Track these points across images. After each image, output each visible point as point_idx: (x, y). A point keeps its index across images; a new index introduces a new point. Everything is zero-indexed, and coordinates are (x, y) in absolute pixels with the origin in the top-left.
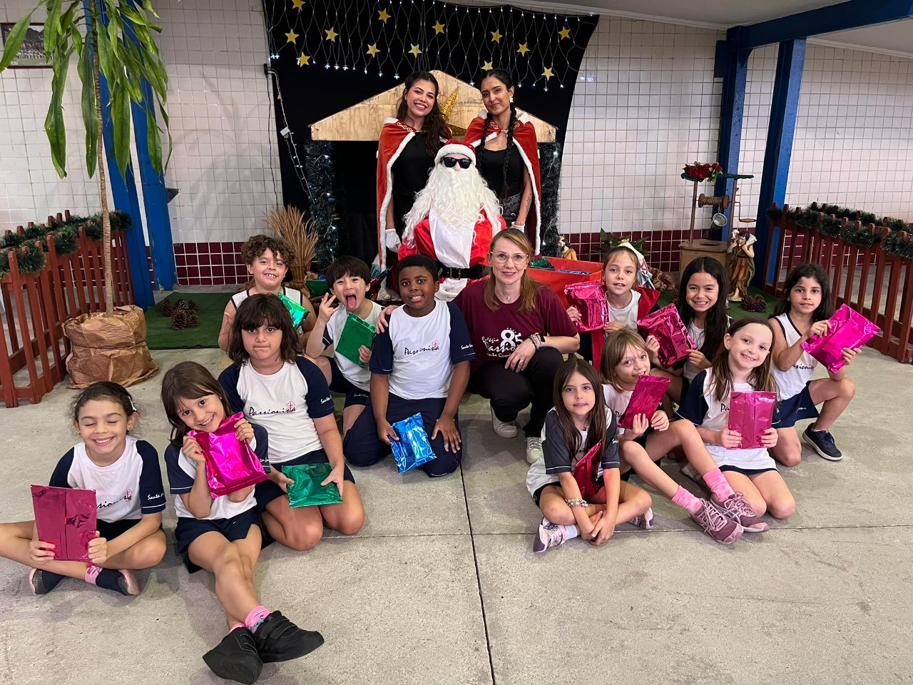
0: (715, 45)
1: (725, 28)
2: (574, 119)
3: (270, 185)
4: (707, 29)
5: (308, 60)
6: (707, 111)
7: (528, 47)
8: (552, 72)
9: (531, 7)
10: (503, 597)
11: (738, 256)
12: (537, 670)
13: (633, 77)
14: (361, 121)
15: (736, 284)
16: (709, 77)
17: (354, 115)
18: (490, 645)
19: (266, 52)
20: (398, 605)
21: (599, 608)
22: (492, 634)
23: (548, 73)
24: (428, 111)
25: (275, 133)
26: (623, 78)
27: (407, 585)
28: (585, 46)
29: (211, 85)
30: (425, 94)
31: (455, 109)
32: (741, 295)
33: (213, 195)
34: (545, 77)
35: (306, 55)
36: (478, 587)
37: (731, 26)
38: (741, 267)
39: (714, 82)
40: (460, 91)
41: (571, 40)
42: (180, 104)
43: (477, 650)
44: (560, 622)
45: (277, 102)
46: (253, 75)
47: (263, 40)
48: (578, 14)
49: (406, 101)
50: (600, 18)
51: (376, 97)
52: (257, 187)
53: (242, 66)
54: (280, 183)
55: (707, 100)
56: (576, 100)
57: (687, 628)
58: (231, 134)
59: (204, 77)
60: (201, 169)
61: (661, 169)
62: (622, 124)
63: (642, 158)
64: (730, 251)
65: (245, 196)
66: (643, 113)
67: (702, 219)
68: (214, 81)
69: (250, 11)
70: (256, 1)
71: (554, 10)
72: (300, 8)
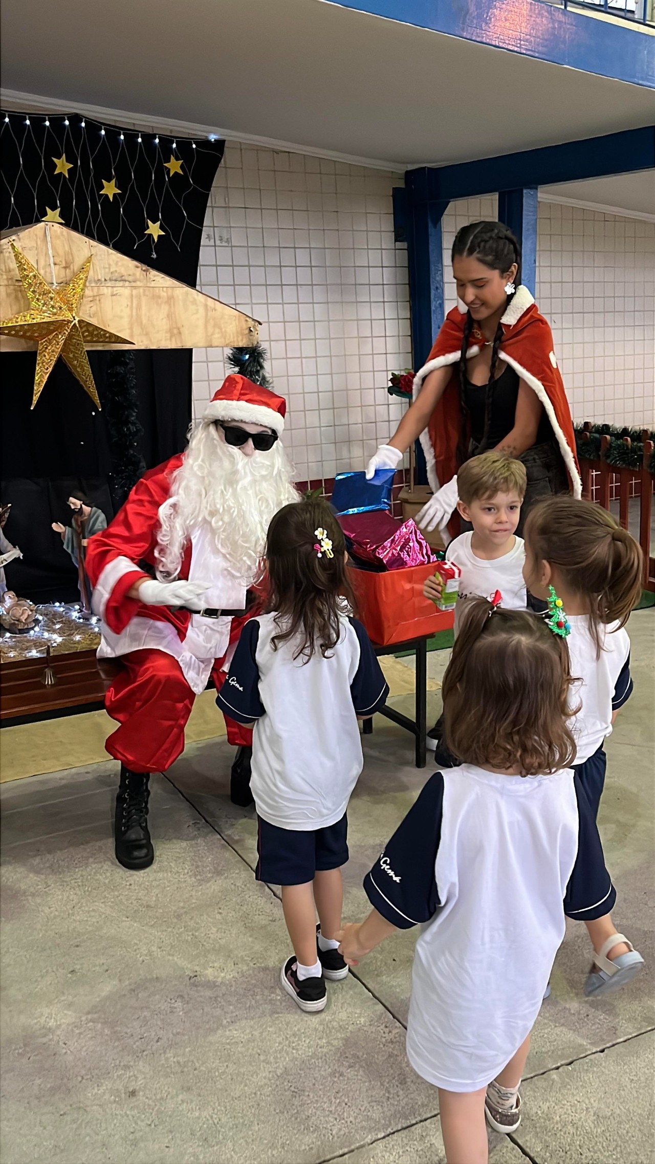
0: (391, 194)
1: (403, 169)
6: (391, 292)
7: (117, 187)
8: (162, 228)
16: (387, 239)
23: (155, 230)
34: (150, 235)
37: (411, 167)
39: (395, 249)
40: (94, 259)
41: (185, 177)
48: (192, 136)
50: (226, 144)
56: (203, 274)
61: (339, 382)
66: (304, 295)
71: (153, 127)
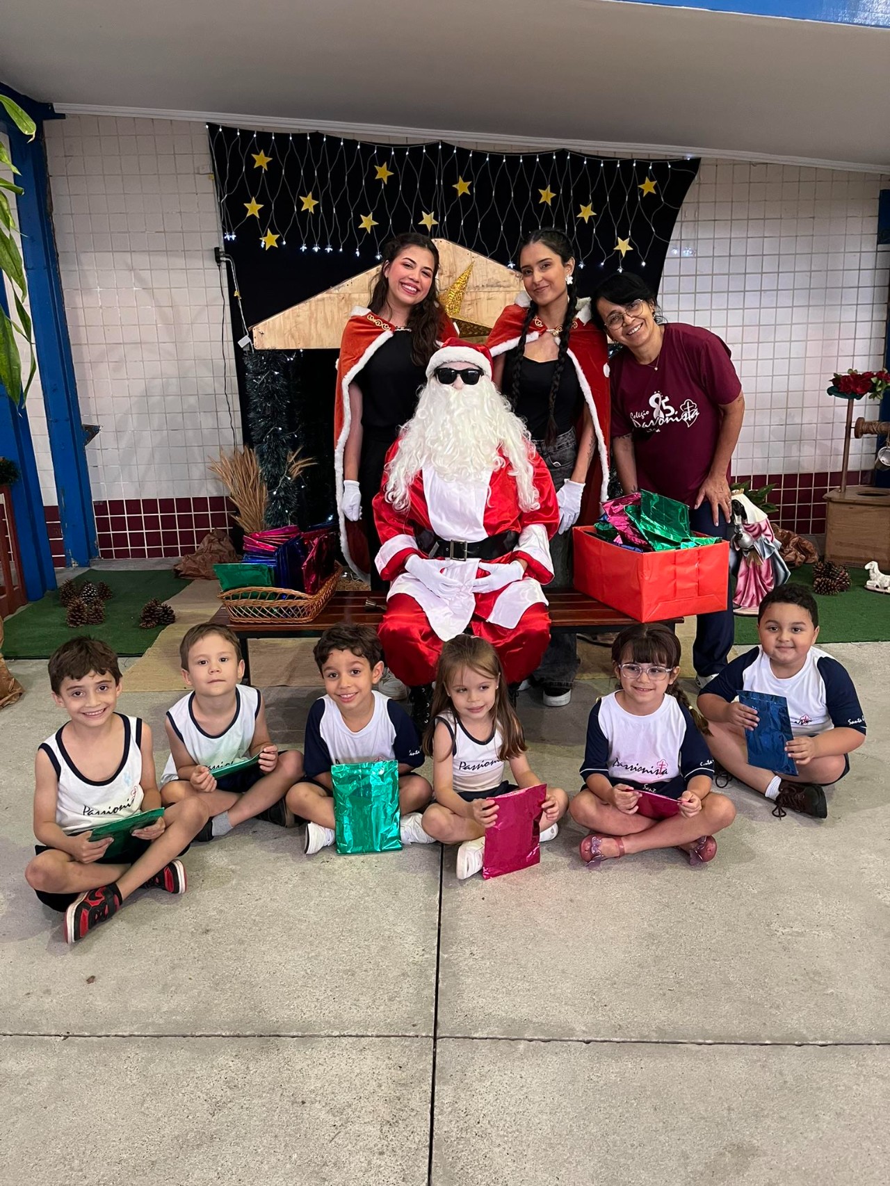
0: (878, 196)
3: (224, 417)
4: (865, 174)
5: (277, 241)
8: (630, 244)
9: (597, 152)
13: (753, 246)
14: (326, 319)
16: (869, 243)
17: (316, 310)
19: (218, 231)
25: (232, 344)
28: (679, 203)
29: (140, 280)
30: (418, 269)
31: (467, 297)
33: (146, 434)
34: (619, 251)
35: (274, 233)
41: (658, 196)
42: (101, 307)
45: (233, 300)
46: (199, 264)
47: (215, 214)
48: (669, 158)
49: (386, 280)
50: (702, 162)
51: (348, 282)
52: (207, 422)
53: (185, 253)
54: (239, 415)
55: (867, 278)
56: (666, 284)
58: (170, 347)
59: (132, 269)
60: (130, 397)
62: (735, 317)
65: (190, 433)
66: (767, 300)
67: (860, 455)
68: (146, 274)
69: (194, 173)
70: (203, 160)
71: (632, 154)
72: (265, 167)
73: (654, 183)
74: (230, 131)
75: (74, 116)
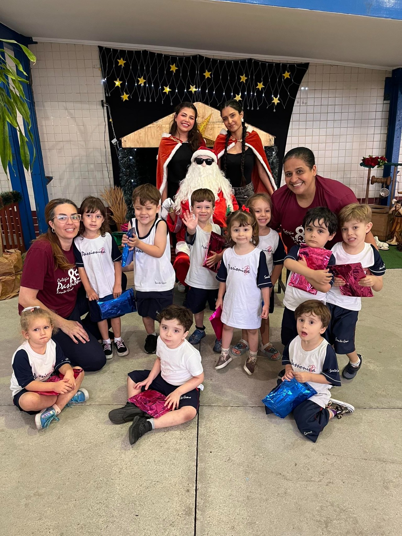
0: (384, 80)
1: (391, 69)
2: (292, 129)
3: (106, 173)
4: (379, 70)
5: (128, 97)
6: (379, 122)
7: (263, 85)
8: (279, 100)
9: (265, 59)
10: (211, 452)
11: (396, 216)
12: (226, 508)
13: (331, 101)
14: (152, 135)
15: (394, 233)
16: (381, 100)
17: (148, 131)
18: (197, 488)
19: (103, 93)
20: (143, 455)
21: (274, 463)
22: (200, 479)
23: (276, 101)
24: (190, 128)
25: (109, 142)
26: (325, 102)
27: (151, 440)
28: (299, 82)
29: (70, 114)
30: (188, 117)
31: (210, 127)
32: (397, 240)
33: (73, 180)
34: (274, 103)
35: (127, 94)
36: (196, 444)
37: (395, 68)
38: (397, 223)
39: (384, 104)
40: (213, 115)
41: (291, 79)
42: (53, 126)
43: (188, 491)
44: (246, 473)
45: (109, 123)
46: (95, 107)
48: (295, 63)
49: (176, 122)
50: (310, 64)
51: (161, 120)
52: (98, 175)
53: (89, 102)
54: (112, 172)
55: (379, 115)
56: (294, 117)
57: (332, 481)
58: (83, 143)
59: (66, 109)
60: (66, 164)
61: (348, 160)
62: (323, 132)
63: (335, 153)
64: (390, 212)
65: (91, 180)
66: (337, 124)
67: (374, 191)
68: (72, 111)
69: (93, 68)
70: (97, 62)
71: (280, 60)
72: (123, 65)
73: (289, 73)
74: (108, 50)
75: (41, 43)
